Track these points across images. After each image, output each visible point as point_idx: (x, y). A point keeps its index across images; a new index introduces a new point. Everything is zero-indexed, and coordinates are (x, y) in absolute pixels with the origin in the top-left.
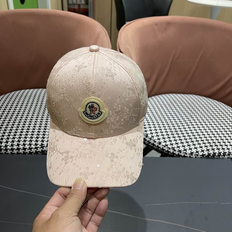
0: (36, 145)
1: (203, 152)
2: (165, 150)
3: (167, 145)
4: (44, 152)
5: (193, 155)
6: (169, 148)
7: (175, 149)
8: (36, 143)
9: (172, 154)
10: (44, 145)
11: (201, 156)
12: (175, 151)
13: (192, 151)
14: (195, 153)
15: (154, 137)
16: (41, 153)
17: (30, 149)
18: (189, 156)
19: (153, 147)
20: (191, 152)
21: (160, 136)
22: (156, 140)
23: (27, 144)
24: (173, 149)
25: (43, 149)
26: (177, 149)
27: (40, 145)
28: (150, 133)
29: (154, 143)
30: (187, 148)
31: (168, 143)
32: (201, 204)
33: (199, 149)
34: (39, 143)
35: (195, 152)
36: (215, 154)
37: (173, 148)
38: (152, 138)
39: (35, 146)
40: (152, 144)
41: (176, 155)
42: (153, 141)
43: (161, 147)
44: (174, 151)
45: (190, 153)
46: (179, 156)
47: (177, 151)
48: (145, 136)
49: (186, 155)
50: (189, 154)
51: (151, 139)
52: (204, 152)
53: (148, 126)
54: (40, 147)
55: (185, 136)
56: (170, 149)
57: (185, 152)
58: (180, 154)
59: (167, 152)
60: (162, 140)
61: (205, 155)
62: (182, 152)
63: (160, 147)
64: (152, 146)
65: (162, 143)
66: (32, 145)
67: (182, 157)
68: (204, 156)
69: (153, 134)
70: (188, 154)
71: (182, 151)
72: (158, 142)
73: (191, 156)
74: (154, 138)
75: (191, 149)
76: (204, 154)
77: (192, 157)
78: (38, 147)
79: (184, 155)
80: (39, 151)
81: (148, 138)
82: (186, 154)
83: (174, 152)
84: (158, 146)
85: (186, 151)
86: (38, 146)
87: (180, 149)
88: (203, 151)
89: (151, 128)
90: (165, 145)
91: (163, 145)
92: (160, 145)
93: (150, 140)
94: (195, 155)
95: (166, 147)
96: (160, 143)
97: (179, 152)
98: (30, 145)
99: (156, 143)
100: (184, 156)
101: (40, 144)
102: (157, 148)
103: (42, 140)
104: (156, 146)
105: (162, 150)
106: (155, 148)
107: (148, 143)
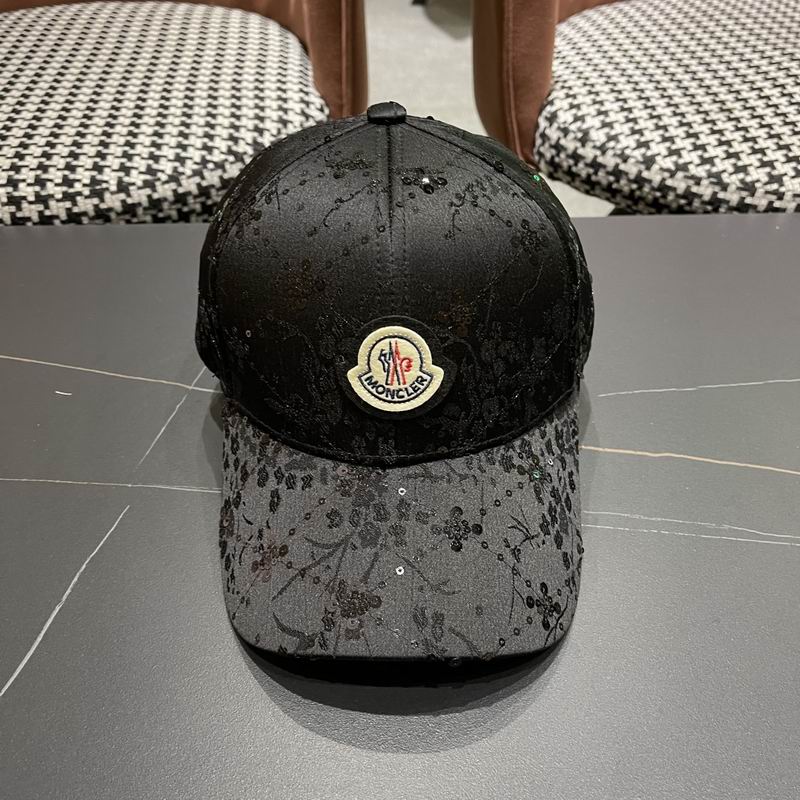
0: (68, 182)
2: (674, 189)
3: (684, 167)
4: (108, 220)
6: (692, 177)
7: (725, 178)
8: (65, 178)
10: (104, 185)
12: (725, 187)
15: (621, 138)
16: (91, 219)
17: (41, 199)
19: (615, 186)
21: (646, 133)
22: (627, 152)
23: (24, 181)
24: (713, 180)
25: (102, 200)
26: (734, 180)
27: (85, 185)
28: (598, 125)
29: (622, 167)
30: (784, 169)
31: (690, 157)
34: (83, 175)
37: (717, 179)
38: (612, 144)
39: (65, 189)
40: (608, 173)
41: (731, 209)
42: (615, 155)
43: (657, 179)
44: (717, 189)
46: (742, 207)
47: (732, 188)
48: (576, 138)
49: (777, 204)
51: (603, 149)
53: (588, 99)
54: (86, 192)
55: (769, 126)
56: (698, 181)
57: (775, 186)
58: (748, 200)
59: (683, 202)
60: (658, 149)
62: (760, 191)
63: (650, 181)
64: (610, 184)
65: (658, 158)
66: (49, 185)
67: (758, 212)
69: (616, 125)
70: (788, 196)
71: (757, 185)
72: (641, 159)
74: (618, 141)
78: (79, 194)
79: (771, 203)
80: (85, 214)
81: (590, 145)
82: (781, 196)
83: (721, 195)
84: (640, 180)
85: (782, 185)
86: (78, 187)
87: (749, 179)
89: (601, 103)
90: (673, 168)
91: (662, 169)
92: (648, 168)
93: (598, 153)
95: (680, 175)
96: (649, 162)
97: (744, 194)
98: (40, 182)
99: (632, 161)
100: (770, 208)
101: (87, 181)
102: (634, 186)
103: (95, 164)
104: (632, 177)
105: (658, 194)
106: (626, 189)
107: (591, 171)
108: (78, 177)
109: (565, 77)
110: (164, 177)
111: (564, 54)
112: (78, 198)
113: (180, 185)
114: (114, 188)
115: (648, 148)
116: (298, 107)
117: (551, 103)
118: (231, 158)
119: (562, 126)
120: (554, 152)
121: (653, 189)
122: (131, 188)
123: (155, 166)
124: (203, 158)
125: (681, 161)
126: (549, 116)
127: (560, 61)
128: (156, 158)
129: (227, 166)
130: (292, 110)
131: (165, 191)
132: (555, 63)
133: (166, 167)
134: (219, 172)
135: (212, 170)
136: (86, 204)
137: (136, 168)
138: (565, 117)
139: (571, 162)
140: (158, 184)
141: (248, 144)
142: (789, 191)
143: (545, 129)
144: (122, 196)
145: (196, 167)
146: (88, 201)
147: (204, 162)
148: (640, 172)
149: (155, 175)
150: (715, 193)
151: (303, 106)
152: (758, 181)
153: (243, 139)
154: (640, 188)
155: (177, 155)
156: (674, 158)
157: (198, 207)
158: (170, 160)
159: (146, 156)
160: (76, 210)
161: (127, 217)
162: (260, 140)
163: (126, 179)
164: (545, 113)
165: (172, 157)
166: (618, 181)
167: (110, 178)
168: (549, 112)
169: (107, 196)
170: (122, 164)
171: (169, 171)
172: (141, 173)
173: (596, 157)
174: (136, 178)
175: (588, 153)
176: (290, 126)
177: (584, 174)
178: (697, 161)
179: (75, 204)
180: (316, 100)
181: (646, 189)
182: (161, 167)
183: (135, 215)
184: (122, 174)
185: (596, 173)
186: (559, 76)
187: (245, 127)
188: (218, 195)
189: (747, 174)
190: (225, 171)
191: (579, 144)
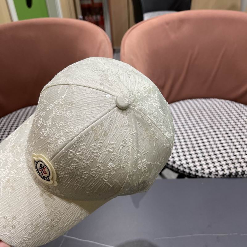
2: (180, 170)
6: (184, 167)
7: (192, 168)
9: (188, 175)
11: (221, 176)
14: (215, 172)
19: (167, 166)
20: (209, 171)
21: (174, 154)
24: (189, 168)
29: (168, 163)
30: (205, 166)
33: (219, 168)
36: (237, 172)
41: (193, 176)
50: (208, 174)
52: (224, 171)
58: (197, 174)
59: (182, 173)
60: (176, 159)
62: (199, 172)
63: (175, 167)
67: (199, 177)
68: (225, 176)
72: (172, 161)
77: (211, 178)
83: (191, 172)
87: (197, 169)
91: (177, 165)
92: (174, 164)
100: (202, 177)
104: (171, 165)
105: (177, 170)
125: (182, 163)
142: (206, 172)
178: (185, 163)
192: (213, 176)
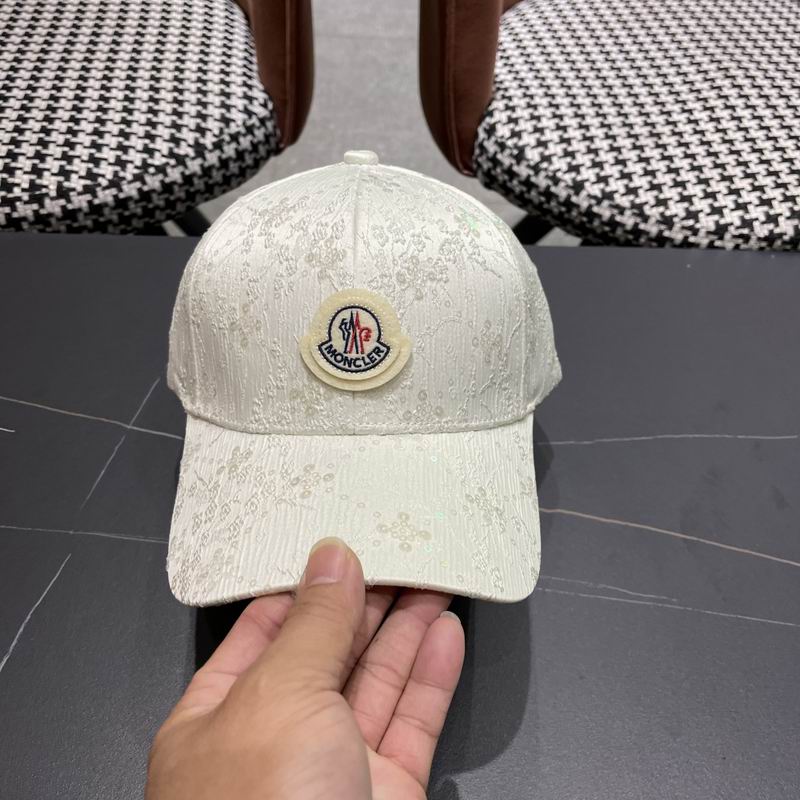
0: (6, 186)
1: (771, 226)
2: (599, 216)
3: (609, 196)
4: (49, 224)
5: (727, 236)
6: (617, 207)
7: (647, 210)
8: (3, 181)
9: (631, 237)
10: (44, 190)
11: (764, 244)
12: (646, 219)
13: (722, 222)
14: (738, 228)
15: (554, 159)
16: (31, 224)
18: (705, 242)
19: (546, 206)
20: (717, 223)
21: (578, 156)
22: (559, 174)
24: (635, 211)
25: (42, 206)
26: (654, 213)
27: (24, 190)
28: (533, 143)
29: (553, 189)
30: (702, 205)
31: (617, 186)
32: (757, 444)
33: (757, 213)
35: (738, 223)
37: (638, 210)
38: (545, 165)
39: (3, 193)
40: (540, 194)
41: (651, 240)
42: (547, 177)
43: (584, 204)
44: (638, 220)
45: (712, 227)
46: (661, 240)
47: (652, 220)
48: (511, 155)
49: (692, 239)
50: (709, 233)
51: (536, 169)
52: (777, 225)
53: (526, 113)
54: (26, 197)
55: (693, 156)
56: (622, 210)
57: (691, 222)
58: (667, 234)
59: (607, 229)
60: (588, 174)
61: (781, 235)
62: (677, 227)
63: (577, 206)
64: (541, 203)
65: (587, 184)
67: (675, 246)
68: (778, 243)
69: (551, 145)
70: (702, 233)
71: (676, 220)
72: (570, 183)
73: (718, 243)
74: (550, 163)
75: (717, 211)
76: (777, 231)
77: (723, 248)
78: (19, 199)
79: (686, 238)
80: (24, 219)
81: (524, 163)
82: (695, 232)
83: (642, 226)
84: (568, 204)
85: (697, 221)
86: (17, 191)
87: (668, 213)
88: (772, 219)
89: (538, 118)
90: (599, 195)
91: (590, 196)
92: (577, 193)
93: (531, 172)
94: (734, 237)
95: (606, 203)
96: (578, 187)
97: (663, 227)
99: (562, 184)
100: (685, 244)
101: (26, 185)
102: (563, 209)
103: (34, 166)
104: (562, 199)
105: (585, 219)
106: (556, 210)
107: (524, 189)
108: (17, 181)
109: (506, 84)
110: (104, 182)
111: (509, 53)
112: (18, 204)
113: (121, 190)
114: (53, 193)
115: (578, 172)
116: (240, 103)
117: (491, 114)
118: (173, 162)
119: (499, 140)
120: (490, 164)
121: (580, 214)
122: (72, 194)
123: (95, 170)
124: (144, 161)
125: (608, 189)
126: (487, 128)
127: (504, 61)
128: (95, 161)
129: (169, 170)
130: (234, 106)
131: (105, 196)
132: (499, 63)
133: (107, 171)
134: (160, 177)
135: (153, 174)
136: (26, 210)
137: (76, 172)
138: (503, 131)
139: (506, 177)
140: (98, 189)
141: (189, 146)
142: (703, 227)
143: (484, 140)
144: (62, 202)
145: (136, 171)
146: (28, 206)
147: (145, 166)
148: (569, 196)
149: (96, 180)
150: (636, 225)
151: (246, 102)
152: (676, 216)
153: (184, 140)
154: (569, 211)
155: (118, 157)
156: (602, 185)
157: (139, 211)
158: (110, 164)
159: (85, 158)
160: (15, 215)
161: (68, 222)
162: (202, 141)
163: (66, 184)
164: (484, 125)
165: (112, 160)
166: (548, 202)
167: (50, 182)
168: (488, 124)
169: (47, 201)
170: (62, 167)
171: (110, 176)
172: (81, 177)
173: (529, 176)
174: (76, 183)
175: (523, 171)
176: (232, 125)
177: (518, 189)
178: (622, 190)
179: (14, 209)
180: (259, 94)
181: (574, 213)
182: (101, 172)
183: (75, 220)
184: (61, 179)
185: (529, 191)
186: (501, 82)
187: (186, 126)
188: (159, 199)
189: (667, 208)
190: (166, 175)
191: (514, 161)
192: (728, 243)
